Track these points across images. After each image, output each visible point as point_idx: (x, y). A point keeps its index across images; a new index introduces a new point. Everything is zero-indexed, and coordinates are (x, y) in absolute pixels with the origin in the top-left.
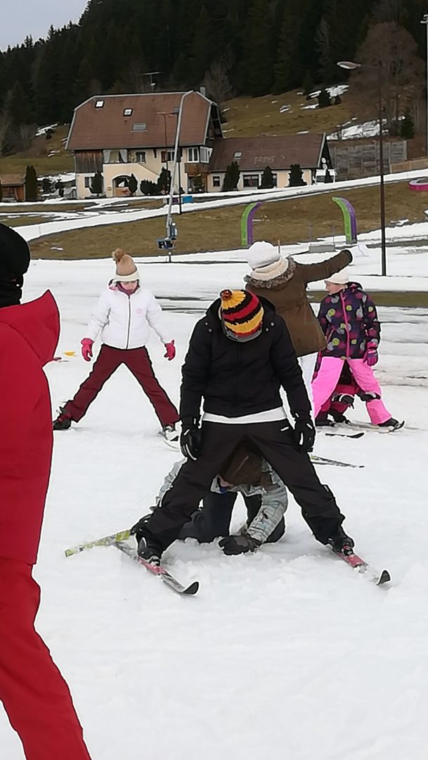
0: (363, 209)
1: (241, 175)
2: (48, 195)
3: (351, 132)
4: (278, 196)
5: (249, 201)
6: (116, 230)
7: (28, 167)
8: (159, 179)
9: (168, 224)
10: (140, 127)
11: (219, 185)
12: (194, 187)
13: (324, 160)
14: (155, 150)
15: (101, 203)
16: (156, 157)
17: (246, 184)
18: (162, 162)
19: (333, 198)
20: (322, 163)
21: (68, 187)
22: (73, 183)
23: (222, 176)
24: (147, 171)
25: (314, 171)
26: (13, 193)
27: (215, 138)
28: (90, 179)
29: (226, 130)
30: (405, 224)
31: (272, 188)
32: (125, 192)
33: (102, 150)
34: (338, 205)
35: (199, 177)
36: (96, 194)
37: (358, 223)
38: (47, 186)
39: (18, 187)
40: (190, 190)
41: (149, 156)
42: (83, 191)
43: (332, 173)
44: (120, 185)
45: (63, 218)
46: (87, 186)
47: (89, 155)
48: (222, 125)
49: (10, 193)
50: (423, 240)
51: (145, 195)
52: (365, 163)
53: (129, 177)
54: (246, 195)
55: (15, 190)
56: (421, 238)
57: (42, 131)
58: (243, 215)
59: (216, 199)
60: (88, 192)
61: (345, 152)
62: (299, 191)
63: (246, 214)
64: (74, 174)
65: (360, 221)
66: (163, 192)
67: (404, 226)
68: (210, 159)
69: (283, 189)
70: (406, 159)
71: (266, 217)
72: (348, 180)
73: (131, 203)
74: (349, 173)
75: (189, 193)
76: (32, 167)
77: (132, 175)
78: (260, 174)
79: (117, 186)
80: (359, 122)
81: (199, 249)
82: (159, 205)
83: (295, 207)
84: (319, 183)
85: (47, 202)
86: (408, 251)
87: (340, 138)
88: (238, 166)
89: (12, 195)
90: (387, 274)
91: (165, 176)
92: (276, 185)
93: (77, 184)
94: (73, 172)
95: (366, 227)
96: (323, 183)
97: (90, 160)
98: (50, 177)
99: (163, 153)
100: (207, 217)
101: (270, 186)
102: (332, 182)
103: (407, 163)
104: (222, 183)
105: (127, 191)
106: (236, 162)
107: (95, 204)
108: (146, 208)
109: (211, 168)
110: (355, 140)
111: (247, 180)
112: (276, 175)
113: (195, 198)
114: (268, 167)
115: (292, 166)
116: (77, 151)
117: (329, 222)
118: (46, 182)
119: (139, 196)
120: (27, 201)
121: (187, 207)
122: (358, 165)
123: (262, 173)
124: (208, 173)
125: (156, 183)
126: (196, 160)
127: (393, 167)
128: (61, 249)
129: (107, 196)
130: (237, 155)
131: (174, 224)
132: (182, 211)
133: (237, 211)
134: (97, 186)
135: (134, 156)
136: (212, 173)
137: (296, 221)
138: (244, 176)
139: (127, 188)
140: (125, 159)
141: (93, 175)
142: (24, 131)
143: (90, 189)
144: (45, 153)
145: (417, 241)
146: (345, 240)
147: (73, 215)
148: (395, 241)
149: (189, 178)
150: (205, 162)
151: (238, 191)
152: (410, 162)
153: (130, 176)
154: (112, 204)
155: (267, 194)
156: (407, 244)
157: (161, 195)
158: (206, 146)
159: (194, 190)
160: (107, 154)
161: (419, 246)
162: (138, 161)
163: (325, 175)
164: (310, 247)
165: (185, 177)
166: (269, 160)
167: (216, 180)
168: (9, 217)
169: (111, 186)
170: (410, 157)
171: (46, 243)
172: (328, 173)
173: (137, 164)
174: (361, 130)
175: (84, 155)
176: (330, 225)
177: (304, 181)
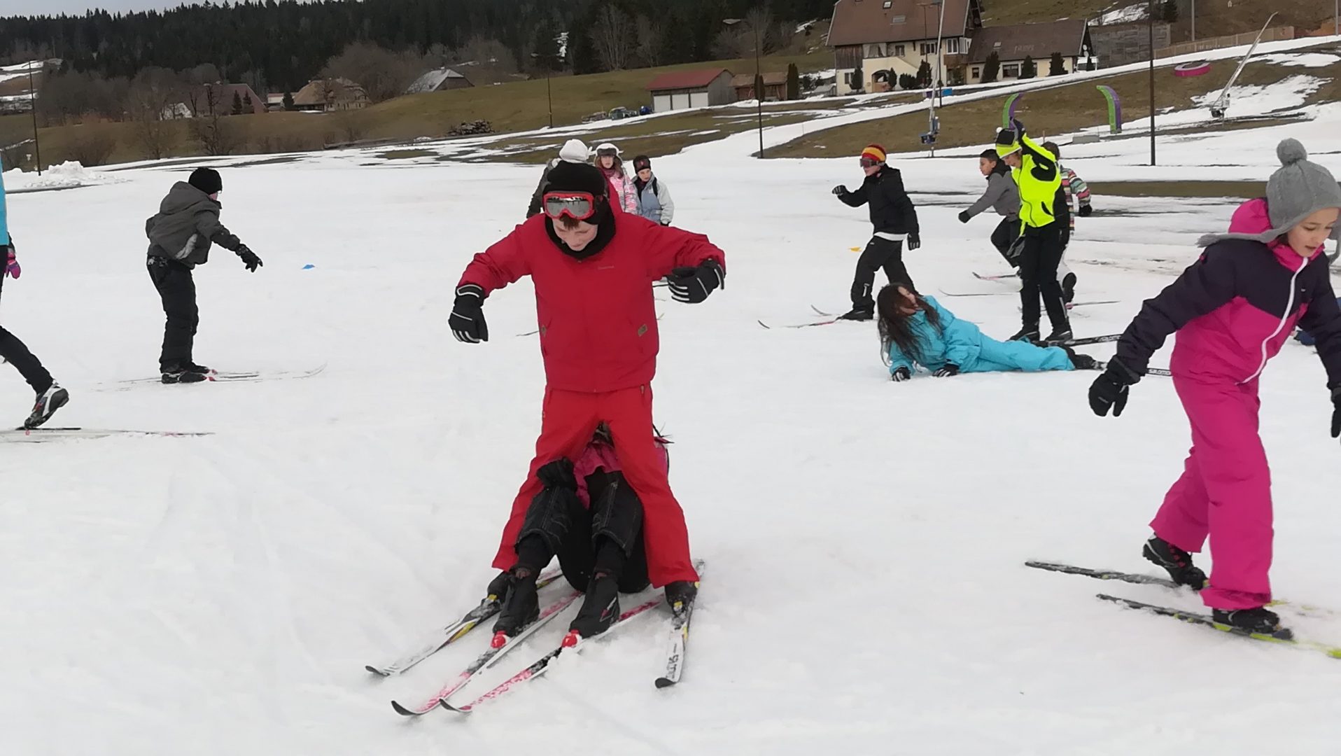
0: (1127, 97)
1: (1001, 66)
2: (809, 93)
3: (1112, 17)
4: (1039, 86)
5: (1009, 91)
6: (877, 125)
7: (790, 65)
8: (918, 73)
9: (930, 117)
10: (899, 20)
11: (978, 76)
12: (953, 79)
13: (1085, 48)
14: (914, 42)
15: (861, 99)
16: (915, 50)
17: (1006, 75)
18: (921, 55)
19: (1098, 86)
20: (1083, 51)
21: (828, 84)
22: (833, 80)
23: (981, 68)
24: (906, 65)
25: (1075, 59)
26: (776, 91)
27: (975, 29)
28: (850, 76)
29: (986, 19)
30: (1171, 111)
31: (1033, 77)
32: (884, 87)
33: (861, 45)
34: (1101, 92)
35: (958, 69)
36: (855, 91)
37: (1123, 111)
38: (807, 83)
39: (780, 85)
40: (949, 82)
41: (908, 49)
42: (843, 87)
43: (1094, 60)
44: (879, 80)
45: (824, 116)
46: (847, 82)
47: (849, 50)
48: (982, 14)
49: (772, 92)
50: (1189, 128)
51: (905, 89)
52: (1127, 49)
53: (888, 72)
54: (1006, 86)
55: (777, 89)
56: (1187, 126)
57: (801, 28)
58: (1005, 106)
59: (976, 91)
60: (848, 89)
61: (1107, 39)
62: (1061, 80)
63: (1007, 105)
64: (834, 70)
65: (1125, 109)
66: (922, 85)
67: (1169, 114)
68: (969, 50)
69: (1043, 78)
70: (1169, 43)
71: (1027, 108)
72: (1110, 67)
73: (891, 98)
74: (1110, 60)
75: (948, 86)
76: (794, 65)
77: (892, 69)
78: (1020, 63)
79: (877, 82)
80: (1120, 7)
81: (959, 143)
82: (918, 99)
83: (1057, 97)
84: (1081, 72)
85: (808, 100)
86: (1175, 139)
87: (1100, 24)
88: (998, 57)
89: (774, 94)
90: (1156, 163)
91: (925, 69)
92: (1036, 75)
93: (838, 80)
94: (833, 68)
95: (1130, 115)
96: (1085, 72)
97: (849, 55)
98: (811, 75)
99: (922, 46)
100: (967, 110)
101: (1030, 75)
102: (1094, 69)
103: (1171, 47)
104: (981, 74)
105: (886, 85)
106: (996, 53)
107: (855, 100)
108: (906, 103)
109: (970, 58)
110: (1116, 25)
111: (1006, 70)
112: (1036, 64)
113: (955, 90)
114: (1029, 56)
115: (1052, 55)
116: (837, 47)
117: (1092, 112)
118: (807, 80)
119: (898, 91)
120: (789, 99)
121: (947, 100)
122: (1120, 51)
123: (1023, 62)
124: (967, 64)
125: (915, 76)
126: (955, 51)
127: (1157, 52)
128: (823, 147)
129: (867, 92)
130: (998, 44)
131: (937, 118)
132: (943, 104)
133: (997, 102)
134: (856, 83)
135: (893, 49)
136: (971, 64)
137: (1058, 111)
138: (1004, 66)
139: (887, 83)
140: (884, 53)
141: (853, 70)
142: (784, 28)
143: (851, 86)
144: (804, 50)
145: (1183, 129)
146: (1109, 130)
147: (835, 112)
148: (1161, 129)
149: (949, 70)
150: (964, 53)
151: (997, 81)
152: (1175, 47)
153: (889, 69)
154: (872, 100)
155: (1027, 84)
156: (1173, 132)
157: (921, 88)
158: (966, 36)
159: (953, 82)
160: (866, 49)
161: (1186, 134)
162: (897, 55)
163: (1086, 62)
164: (1074, 138)
165: (944, 68)
166: (1029, 49)
167: (975, 71)
168: (773, 116)
169: (870, 81)
170: (1174, 41)
171: (809, 142)
172: (1089, 60)
173: (896, 58)
174: (1122, 15)
175: (844, 50)
176: (1093, 115)
177: (1066, 69)
